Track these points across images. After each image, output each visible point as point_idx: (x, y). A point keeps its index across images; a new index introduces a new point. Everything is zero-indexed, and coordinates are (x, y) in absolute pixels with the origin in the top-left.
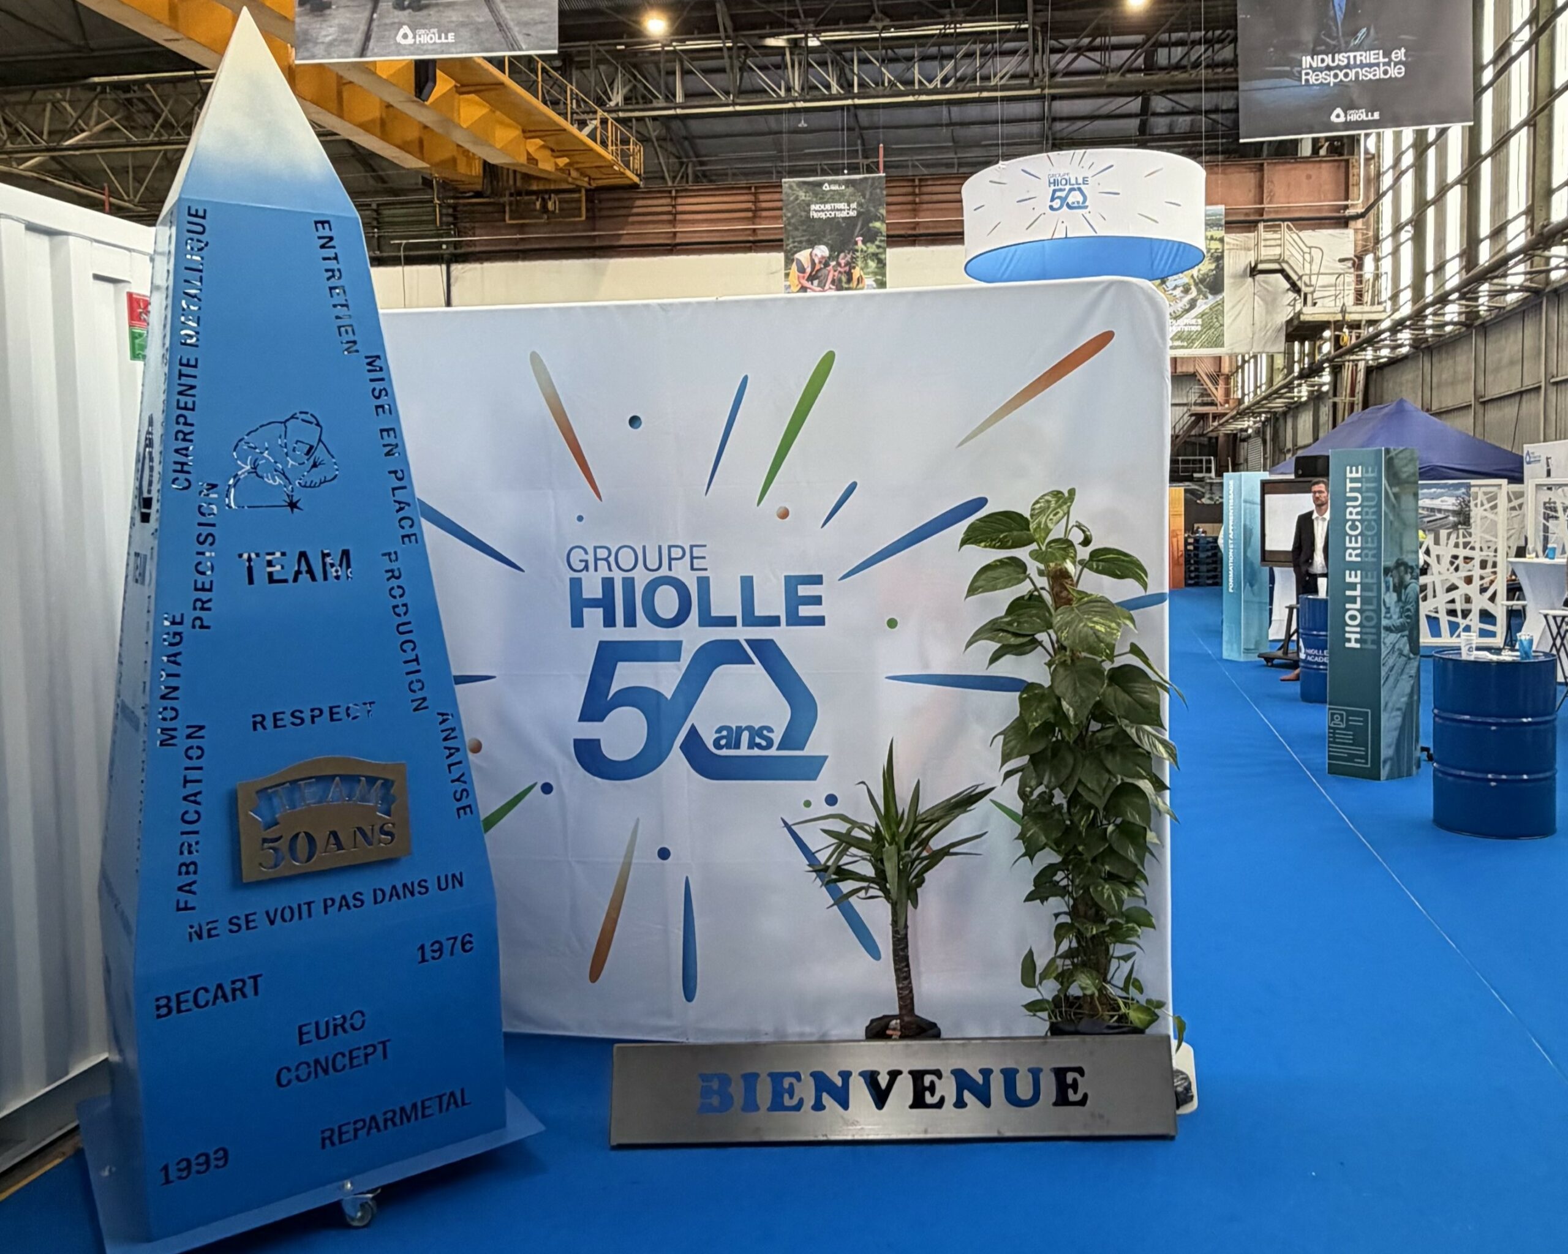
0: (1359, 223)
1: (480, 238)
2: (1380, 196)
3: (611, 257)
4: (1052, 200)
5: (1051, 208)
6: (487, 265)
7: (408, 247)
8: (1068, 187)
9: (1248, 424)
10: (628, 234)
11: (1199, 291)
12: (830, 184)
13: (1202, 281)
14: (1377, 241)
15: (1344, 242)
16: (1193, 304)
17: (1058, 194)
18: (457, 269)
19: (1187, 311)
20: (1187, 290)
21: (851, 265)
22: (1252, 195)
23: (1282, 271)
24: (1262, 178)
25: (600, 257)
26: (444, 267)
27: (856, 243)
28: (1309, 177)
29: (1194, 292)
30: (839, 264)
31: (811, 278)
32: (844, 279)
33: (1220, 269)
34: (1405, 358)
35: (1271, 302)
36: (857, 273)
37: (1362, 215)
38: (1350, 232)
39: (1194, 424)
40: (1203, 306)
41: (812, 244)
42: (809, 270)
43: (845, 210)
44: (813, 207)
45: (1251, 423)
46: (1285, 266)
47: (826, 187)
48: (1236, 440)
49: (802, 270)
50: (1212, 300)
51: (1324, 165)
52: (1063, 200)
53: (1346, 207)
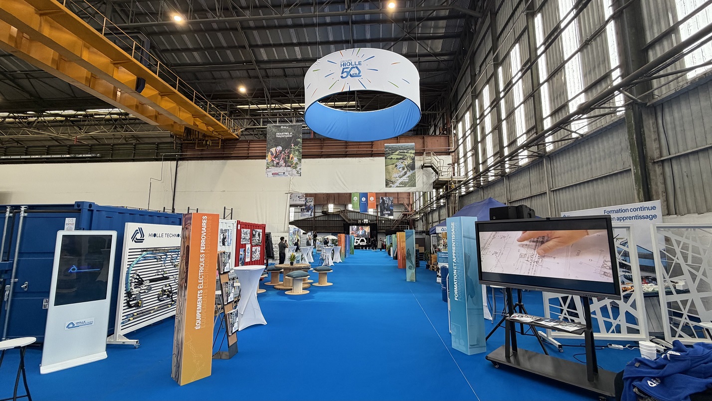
0: (453, 154)
1: (189, 153)
2: (458, 146)
3: (228, 160)
4: (342, 73)
5: (342, 77)
6: (190, 162)
7: (165, 156)
8: (351, 66)
9: (418, 216)
10: (235, 153)
11: (408, 169)
12: (284, 126)
13: (408, 166)
14: (459, 159)
15: (449, 159)
16: (406, 173)
17: (345, 70)
18: (180, 162)
19: (404, 175)
20: (404, 169)
21: (289, 153)
22: (421, 145)
23: (431, 167)
24: (424, 141)
25: (225, 160)
26: (176, 162)
27: (291, 146)
28: (437, 141)
29: (406, 170)
30: (285, 153)
31: (275, 157)
32: (287, 158)
33: (414, 162)
34: (472, 192)
35: (428, 177)
36: (291, 156)
37: (454, 151)
38: (450, 156)
39: (403, 217)
40: (409, 174)
41: (276, 146)
42: (275, 155)
43: (287, 135)
44: (277, 134)
45: (419, 216)
46: (433, 165)
47: (282, 127)
48: (414, 221)
49: (272, 154)
50: (412, 172)
51: (442, 137)
52: (348, 73)
53: (449, 149)
